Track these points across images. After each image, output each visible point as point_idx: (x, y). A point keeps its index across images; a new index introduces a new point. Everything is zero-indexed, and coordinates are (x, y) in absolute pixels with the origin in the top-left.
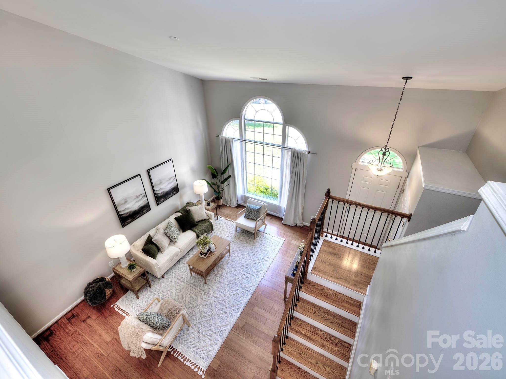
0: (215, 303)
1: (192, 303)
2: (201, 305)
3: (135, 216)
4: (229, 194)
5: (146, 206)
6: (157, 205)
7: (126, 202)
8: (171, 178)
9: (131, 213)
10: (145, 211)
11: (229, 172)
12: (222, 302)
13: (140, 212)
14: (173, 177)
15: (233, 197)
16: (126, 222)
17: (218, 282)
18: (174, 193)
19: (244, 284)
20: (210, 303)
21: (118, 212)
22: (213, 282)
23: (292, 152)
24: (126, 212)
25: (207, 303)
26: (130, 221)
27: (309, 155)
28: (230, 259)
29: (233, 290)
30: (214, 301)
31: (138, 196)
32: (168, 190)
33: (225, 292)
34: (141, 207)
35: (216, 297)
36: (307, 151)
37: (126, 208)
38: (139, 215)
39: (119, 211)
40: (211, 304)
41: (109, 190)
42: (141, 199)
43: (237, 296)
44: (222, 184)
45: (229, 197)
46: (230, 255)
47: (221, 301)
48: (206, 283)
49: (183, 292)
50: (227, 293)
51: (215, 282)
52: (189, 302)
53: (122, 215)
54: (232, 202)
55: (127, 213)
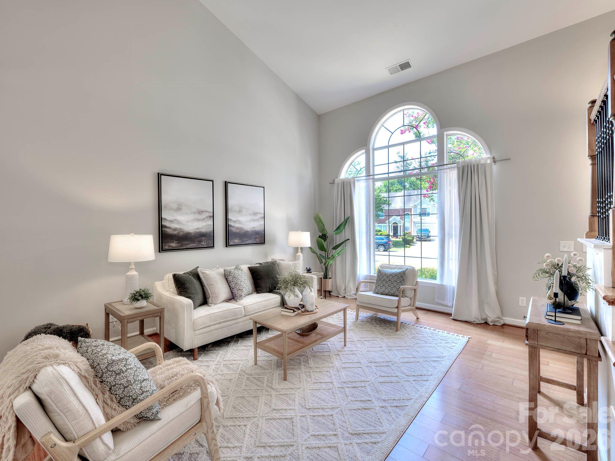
0: (302, 419)
1: (241, 410)
2: (264, 418)
3: (186, 243)
4: (344, 276)
5: (207, 236)
6: (227, 246)
7: (179, 209)
8: (257, 213)
9: (181, 233)
10: (203, 243)
11: (346, 234)
12: (325, 421)
13: (196, 240)
14: (260, 213)
15: (349, 281)
16: (167, 244)
17: (315, 381)
18: (257, 241)
19: (384, 393)
20: (290, 417)
21: (160, 219)
22: (305, 381)
23: (458, 168)
24: (174, 226)
25: (280, 415)
26: (175, 247)
27: (495, 167)
28: (345, 350)
29: (355, 399)
30: (301, 415)
31: (200, 211)
32: (249, 230)
33: (333, 400)
34: (200, 232)
35: (308, 407)
36: (489, 158)
37: (175, 220)
38: (192, 244)
39: (163, 217)
40: (291, 419)
41: (159, 176)
42: (204, 219)
43: (367, 415)
44: (334, 250)
45: (343, 283)
46: (345, 346)
47: (320, 418)
48: (285, 379)
49: (227, 386)
50: (339, 403)
51: (309, 379)
52: (234, 408)
53: (166, 227)
54: (348, 289)
55: (175, 229)
